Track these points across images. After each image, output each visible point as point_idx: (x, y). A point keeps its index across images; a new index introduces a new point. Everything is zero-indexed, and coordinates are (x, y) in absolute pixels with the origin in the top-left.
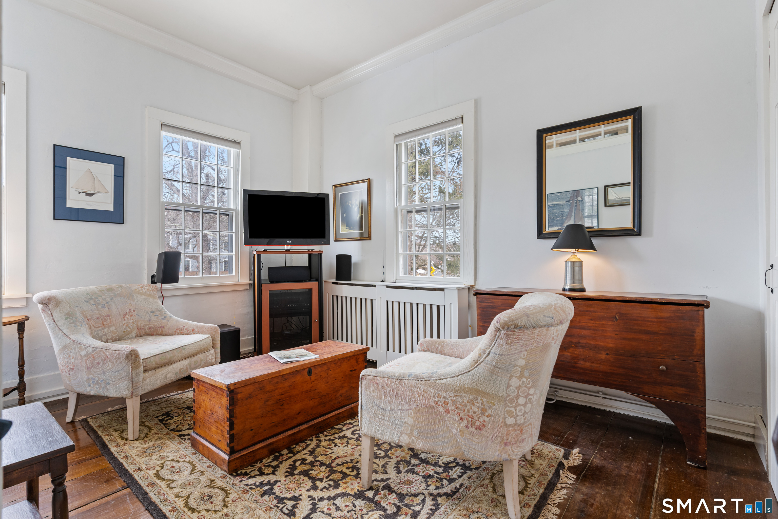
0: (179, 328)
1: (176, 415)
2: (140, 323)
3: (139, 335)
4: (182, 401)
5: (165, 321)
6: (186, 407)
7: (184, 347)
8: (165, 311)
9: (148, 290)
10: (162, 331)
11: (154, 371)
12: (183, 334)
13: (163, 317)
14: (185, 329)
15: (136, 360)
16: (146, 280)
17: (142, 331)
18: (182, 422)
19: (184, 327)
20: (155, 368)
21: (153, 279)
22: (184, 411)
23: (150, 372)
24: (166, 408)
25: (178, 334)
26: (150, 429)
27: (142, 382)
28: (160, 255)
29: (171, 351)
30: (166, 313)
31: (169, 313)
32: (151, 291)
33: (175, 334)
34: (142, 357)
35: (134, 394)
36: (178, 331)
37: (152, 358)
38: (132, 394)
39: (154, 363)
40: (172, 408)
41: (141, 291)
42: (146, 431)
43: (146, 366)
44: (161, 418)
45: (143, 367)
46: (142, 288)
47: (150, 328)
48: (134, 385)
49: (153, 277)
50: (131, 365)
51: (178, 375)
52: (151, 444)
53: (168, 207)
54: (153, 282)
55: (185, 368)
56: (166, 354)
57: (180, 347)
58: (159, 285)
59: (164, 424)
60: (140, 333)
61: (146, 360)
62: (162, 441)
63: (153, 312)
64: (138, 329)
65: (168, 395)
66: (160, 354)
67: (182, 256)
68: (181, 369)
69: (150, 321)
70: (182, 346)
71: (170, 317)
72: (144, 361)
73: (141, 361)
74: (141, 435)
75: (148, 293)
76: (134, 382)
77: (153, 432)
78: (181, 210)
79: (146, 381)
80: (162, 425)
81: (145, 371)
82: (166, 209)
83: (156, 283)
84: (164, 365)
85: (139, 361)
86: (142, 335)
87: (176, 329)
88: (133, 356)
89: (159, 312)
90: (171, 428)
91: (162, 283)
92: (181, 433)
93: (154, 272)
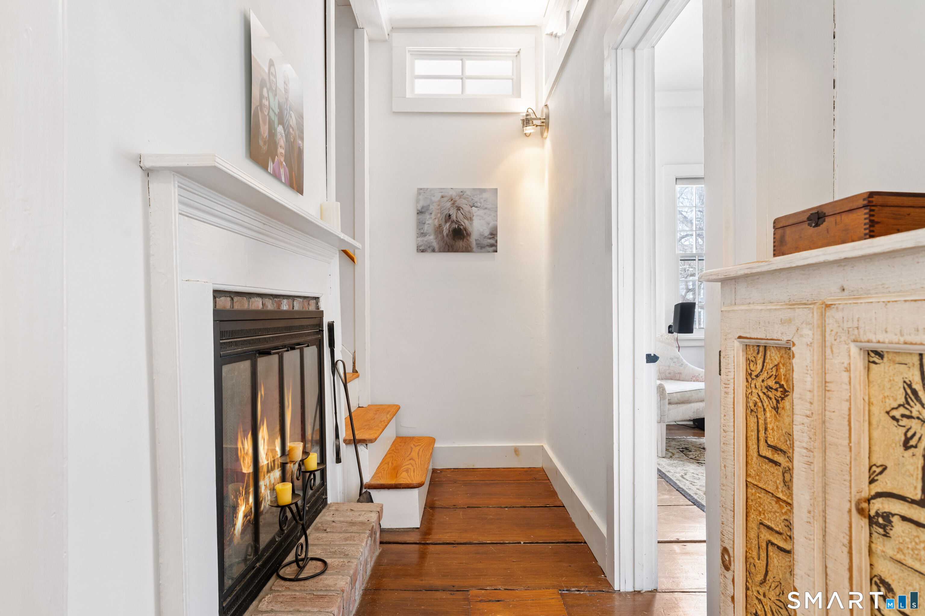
0: (695, 376)
1: (693, 450)
2: (661, 367)
3: (660, 378)
4: (698, 443)
5: (682, 368)
6: (702, 447)
7: (700, 390)
8: (682, 359)
9: (667, 339)
10: (680, 377)
11: (676, 405)
12: (699, 382)
13: (680, 364)
14: (700, 377)
15: (663, 392)
16: (665, 330)
17: (663, 375)
18: (699, 455)
19: (699, 374)
20: (677, 403)
21: (670, 329)
22: (701, 449)
23: (673, 405)
24: (684, 445)
25: (694, 381)
26: (673, 454)
27: (667, 411)
28: (676, 306)
29: (689, 391)
30: (682, 361)
31: (685, 361)
32: (669, 339)
33: (691, 381)
34: (667, 392)
35: (662, 420)
36: (694, 379)
37: (674, 394)
38: (661, 419)
39: (676, 398)
40: (690, 446)
41: (661, 339)
42: (670, 454)
43: (670, 400)
44: (681, 450)
45: (668, 400)
46: (662, 336)
47: (670, 373)
48: (662, 412)
49: (670, 327)
50: (660, 396)
51: (695, 414)
52: (675, 462)
53: (682, 258)
54: (670, 332)
55: (701, 409)
56: (685, 393)
57: (696, 390)
58: (675, 334)
59: (684, 454)
60: (661, 376)
61: (670, 395)
62: (684, 462)
63: (671, 359)
64: (660, 373)
65: (685, 437)
66: (680, 392)
67: (697, 306)
68: (697, 409)
69: (669, 366)
70: (699, 390)
71: (687, 365)
72: (669, 395)
73: (667, 395)
74: (667, 456)
75: (667, 341)
76: (662, 410)
77: (675, 456)
78: (695, 260)
79: (671, 411)
80: (683, 454)
81: (670, 403)
82: (681, 260)
83: (673, 333)
84: (683, 402)
85: (665, 394)
86: (663, 378)
87: (693, 377)
88: (661, 389)
89: (676, 360)
90: (690, 457)
91: (678, 333)
92: (699, 461)
93: (671, 322)
